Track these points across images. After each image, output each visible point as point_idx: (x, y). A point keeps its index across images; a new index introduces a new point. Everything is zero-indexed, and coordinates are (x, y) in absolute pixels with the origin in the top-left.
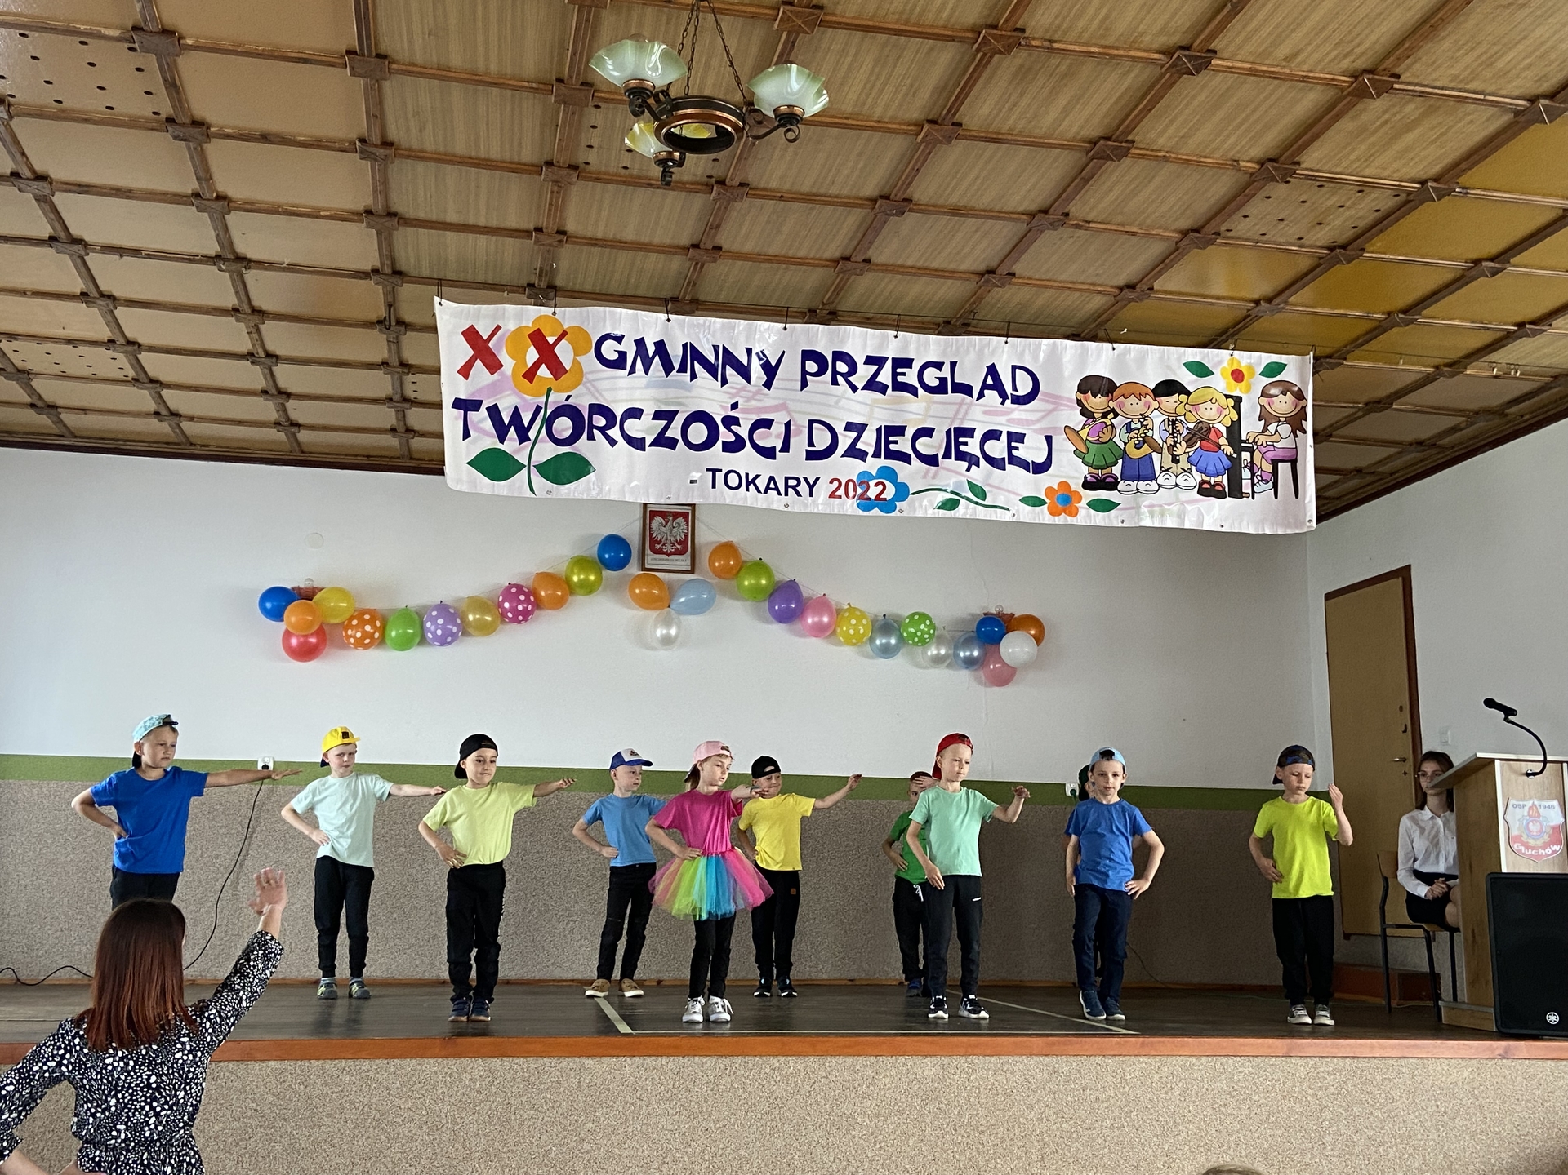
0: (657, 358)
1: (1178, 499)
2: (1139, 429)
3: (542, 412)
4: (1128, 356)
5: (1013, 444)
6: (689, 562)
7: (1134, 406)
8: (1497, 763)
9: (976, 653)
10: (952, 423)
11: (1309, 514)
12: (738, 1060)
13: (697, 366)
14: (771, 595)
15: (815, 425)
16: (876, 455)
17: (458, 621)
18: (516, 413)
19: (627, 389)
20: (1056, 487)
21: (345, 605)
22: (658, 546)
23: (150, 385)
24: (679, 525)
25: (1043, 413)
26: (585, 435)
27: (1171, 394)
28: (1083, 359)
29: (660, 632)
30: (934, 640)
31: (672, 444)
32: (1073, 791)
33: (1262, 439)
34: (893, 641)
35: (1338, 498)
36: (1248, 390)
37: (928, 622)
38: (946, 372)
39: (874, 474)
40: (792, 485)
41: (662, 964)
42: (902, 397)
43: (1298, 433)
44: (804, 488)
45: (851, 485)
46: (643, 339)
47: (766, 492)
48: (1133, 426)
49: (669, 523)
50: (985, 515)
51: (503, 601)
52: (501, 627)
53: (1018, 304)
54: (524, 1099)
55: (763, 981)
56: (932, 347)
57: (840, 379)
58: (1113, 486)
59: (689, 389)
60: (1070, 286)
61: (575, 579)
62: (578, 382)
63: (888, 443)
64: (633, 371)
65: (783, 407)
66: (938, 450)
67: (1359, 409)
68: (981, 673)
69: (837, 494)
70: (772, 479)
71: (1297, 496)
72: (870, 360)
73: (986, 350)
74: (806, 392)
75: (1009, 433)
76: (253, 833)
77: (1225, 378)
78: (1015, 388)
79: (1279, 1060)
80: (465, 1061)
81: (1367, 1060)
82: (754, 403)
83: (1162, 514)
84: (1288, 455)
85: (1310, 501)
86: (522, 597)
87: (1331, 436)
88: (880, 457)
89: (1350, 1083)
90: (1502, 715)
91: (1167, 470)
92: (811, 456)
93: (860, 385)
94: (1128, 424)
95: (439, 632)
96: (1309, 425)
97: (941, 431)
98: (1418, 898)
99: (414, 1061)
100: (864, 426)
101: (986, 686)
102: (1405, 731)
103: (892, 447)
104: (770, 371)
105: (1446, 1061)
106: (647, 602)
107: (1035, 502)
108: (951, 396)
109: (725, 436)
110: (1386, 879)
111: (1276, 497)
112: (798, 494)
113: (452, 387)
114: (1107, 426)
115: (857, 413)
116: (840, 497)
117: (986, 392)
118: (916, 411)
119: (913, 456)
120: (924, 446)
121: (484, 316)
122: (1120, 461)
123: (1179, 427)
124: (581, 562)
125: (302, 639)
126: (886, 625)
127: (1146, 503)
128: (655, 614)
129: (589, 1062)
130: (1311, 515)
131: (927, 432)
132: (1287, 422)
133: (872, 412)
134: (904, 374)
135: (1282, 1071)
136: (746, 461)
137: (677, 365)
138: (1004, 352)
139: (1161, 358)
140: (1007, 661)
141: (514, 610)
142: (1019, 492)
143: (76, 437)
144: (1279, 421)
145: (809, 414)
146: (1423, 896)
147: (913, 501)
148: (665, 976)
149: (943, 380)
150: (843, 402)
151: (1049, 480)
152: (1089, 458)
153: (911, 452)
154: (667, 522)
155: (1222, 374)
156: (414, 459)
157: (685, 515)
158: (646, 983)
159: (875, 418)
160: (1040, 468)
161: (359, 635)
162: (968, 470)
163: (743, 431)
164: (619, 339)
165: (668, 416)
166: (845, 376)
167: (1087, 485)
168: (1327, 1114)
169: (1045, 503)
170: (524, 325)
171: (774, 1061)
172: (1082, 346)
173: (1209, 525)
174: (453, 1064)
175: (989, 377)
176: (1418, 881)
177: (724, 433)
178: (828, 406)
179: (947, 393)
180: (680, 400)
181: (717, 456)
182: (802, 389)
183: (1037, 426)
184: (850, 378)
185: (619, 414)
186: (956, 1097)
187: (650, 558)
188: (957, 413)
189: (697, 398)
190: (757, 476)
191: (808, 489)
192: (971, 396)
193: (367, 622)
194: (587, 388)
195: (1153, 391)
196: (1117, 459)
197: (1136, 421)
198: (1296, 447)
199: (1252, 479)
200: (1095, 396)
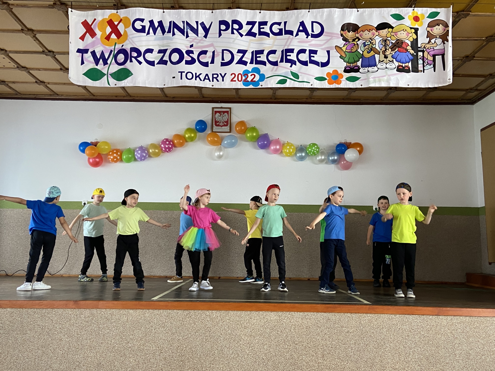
0: (159, 28)
1: (387, 74)
2: (369, 45)
3: (113, 52)
4: (364, 14)
5: (312, 55)
6: (229, 129)
7: (367, 35)
9: (336, 158)
10: (284, 47)
13: (175, 30)
14: (258, 138)
15: (225, 51)
16: (252, 62)
17: (146, 152)
18: (102, 53)
19: (146, 41)
20: (331, 72)
21: (107, 147)
22: (218, 124)
23: (22, 69)
24: (225, 115)
25: (325, 41)
26: (129, 61)
27: (384, 29)
29: (217, 154)
30: (319, 153)
31: (165, 63)
33: (428, 46)
36: (421, 25)
37: (316, 146)
38: (282, 26)
39: (250, 71)
40: (215, 77)
42: (263, 38)
43: (445, 42)
44: (220, 78)
45: (240, 76)
46: (152, 20)
47: (204, 80)
48: (366, 43)
49: (222, 115)
50: (298, 85)
51: (162, 144)
52: (162, 154)
56: (276, 16)
57: (235, 31)
58: (357, 71)
59: (172, 40)
61: (187, 136)
62: (126, 39)
63: (256, 57)
64: (148, 33)
65: (212, 45)
66: (278, 59)
69: (234, 80)
70: (207, 75)
71: (444, 70)
72: (248, 23)
73: (300, 15)
74: (221, 38)
75: (309, 50)
77: (410, 20)
78: (313, 31)
82: (200, 44)
83: (380, 81)
84: (440, 52)
85: (450, 70)
86: (167, 143)
88: (253, 64)
91: (382, 62)
92: (223, 64)
93: (244, 34)
94: (364, 43)
95: (139, 156)
96: (450, 38)
97: (279, 51)
100: (246, 51)
103: (258, 59)
104: (207, 30)
106: (213, 143)
107: (321, 79)
108: (284, 36)
111: (435, 71)
112: (218, 81)
113: (76, 45)
114: (355, 45)
115: (242, 45)
116: (235, 81)
117: (299, 33)
118: (269, 43)
119: (267, 62)
120: (272, 58)
121: (89, 16)
122: (361, 60)
123: (388, 42)
124: (189, 130)
125: (93, 160)
126: (301, 149)
127: (372, 76)
128: (215, 147)
130: (450, 77)
131: (274, 52)
133: (249, 45)
134: (263, 28)
136: (196, 68)
137: (167, 30)
138: (308, 16)
139: (380, 13)
140: (348, 161)
141: (165, 148)
142: (315, 75)
144: (437, 37)
145: (222, 47)
147: (267, 81)
150: (236, 41)
151: (329, 69)
152: (346, 59)
153: (266, 61)
155: (409, 18)
157: (227, 112)
159: (251, 48)
160: (324, 65)
161: (112, 157)
162: (291, 66)
163: (195, 56)
164: (142, 20)
165: (163, 51)
166: (237, 30)
167: (346, 71)
169: (325, 79)
170: (105, 17)
172: (344, 11)
173: (402, 84)
175: (301, 27)
177: (187, 57)
178: (230, 43)
179: (282, 35)
180: (168, 44)
181: (183, 66)
182: (219, 37)
183: (323, 47)
184: (239, 31)
185: (143, 51)
186: (284, 329)
187: (215, 128)
188: (287, 43)
189: (175, 43)
190: (200, 74)
191: (222, 78)
192: (293, 35)
193: (115, 153)
194: (130, 42)
195: (376, 28)
196: (359, 59)
197: (368, 41)
198: (444, 49)
199: (423, 64)
200: (349, 32)
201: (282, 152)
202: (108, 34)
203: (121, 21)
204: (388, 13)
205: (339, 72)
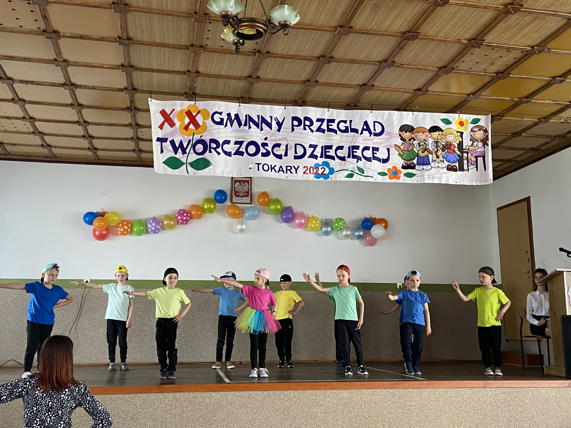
0: (235, 120)
1: (439, 172)
2: (423, 145)
3: (191, 142)
4: (418, 117)
5: (375, 152)
6: (250, 200)
7: (421, 136)
8: (565, 272)
9: (361, 233)
10: (351, 144)
11: (490, 177)
12: (271, 392)
13: (251, 123)
14: (282, 211)
15: (297, 146)
16: (321, 157)
17: (161, 224)
18: (181, 143)
19: (224, 133)
20: (391, 168)
21: (117, 218)
22: (237, 194)
23: (39, 134)
24: (245, 185)
25: (386, 140)
26: (208, 151)
27: (436, 131)
28: (401, 118)
30: (345, 229)
31: (242, 154)
32: (400, 286)
33: (471, 148)
34: (329, 229)
35: (501, 171)
36: (466, 129)
37: (343, 222)
38: (348, 124)
39: (321, 164)
40: (289, 169)
41: (242, 355)
42: (330, 134)
43: (485, 145)
44: (293, 170)
45: (312, 169)
46: (230, 113)
47: (278, 172)
48: (421, 144)
49: (242, 184)
50: (364, 180)
51: (178, 216)
52: (177, 226)
53: (376, 97)
54: (189, 408)
55: (281, 361)
56: (342, 115)
57: (307, 127)
58: (413, 168)
59: (248, 133)
60: (396, 90)
61: (206, 207)
62: (205, 130)
63: (326, 152)
64: (226, 125)
65: (285, 139)
66: (345, 155)
67: (509, 136)
68: (364, 241)
69: (306, 172)
70: (281, 167)
71: (485, 170)
72: (318, 120)
73: (363, 115)
74: (294, 133)
75: (373, 148)
76: (82, 307)
77: (456, 125)
78: (375, 130)
79: (481, 389)
80: (166, 394)
81: (515, 388)
83: (433, 178)
84: (482, 154)
85: (490, 172)
86: (185, 214)
87: (498, 147)
88: (323, 158)
89: (509, 398)
90: (566, 254)
91: (435, 161)
92: (296, 158)
93: (315, 130)
94: (419, 143)
95: (153, 228)
96: (489, 142)
97: (346, 147)
98: (535, 325)
99: (146, 394)
100: (317, 146)
101: (365, 246)
102: (529, 261)
103: (327, 154)
104: (280, 125)
105: (546, 389)
106: (234, 216)
107: (383, 174)
108: (350, 133)
109: (263, 150)
110: (522, 319)
111: (477, 171)
112: (291, 173)
113: (156, 133)
114: (411, 144)
115: (313, 140)
117: (364, 132)
118: (336, 139)
119: (336, 157)
120: (340, 153)
121: (168, 105)
122: (416, 158)
123: (439, 144)
124: (208, 201)
125: (100, 232)
126: (327, 223)
127: (427, 174)
128: (236, 220)
129: (213, 394)
130: (491, 178)
131: (341, 148)
132: (481, 141)
133: (319, 140)
134: (331, 125)
135: (483, 393)
136: (271, 160)
137: (243, 123)
138: (370, 116)
139: (432, 117)
140: (374, 237)
141: (182, 219)
142: (377, 170)
143: (11, 155)
144: (478, 141)
145: (295, 141)
146: (536, 325)
147: (336, 174)
148: (243, 360)
149: (347, 127)
150: (308, 137)
151: (388, 165)
152: (404, 157)
153: (335, 155)
154: (241, 184)
155: (455, 123)
156: (142, 161)
157: (248, 182)
158: (236, 363)
159: (320, 143)
160: (385, 161)
161: (122, 230)
162: (357, 162)
163: (269, 148)
164: (221, 113)
165: (239, 143)
166: (309, 126)
167: (403, 167)
168: (500, 410)
169: (386, 174)
170: (184, 108)
171: (286, 393)
172: (401, 113)
173: (451, 182)
174: (160, 395)
175: (365, 126)
176: (534, 319)
177: (262, 149)
178: (302, 138)
179: (348, 132)
180: (245, 137)
181: (259, 158)
182: (292, 132)
183: (383, 145)
184: (311, 127)
185: (221, 143)
186: (356, 405)
187: (234, 198)
188: (353, 140)
189: (251, 136)
190: (275, 166)
191: (295, 170)
192: (358, 133)
193: (125, 225)
194: (209, 133)
195: (429, 130)
196: (415, 157)
197: (422, 142)
198: (485, 151)
199: (468, 164)
200: (406, 132)
201: (306, 226)
202: (186, 124)
203: (199, 112)
204: (439, 117)
205: (398, 168)
